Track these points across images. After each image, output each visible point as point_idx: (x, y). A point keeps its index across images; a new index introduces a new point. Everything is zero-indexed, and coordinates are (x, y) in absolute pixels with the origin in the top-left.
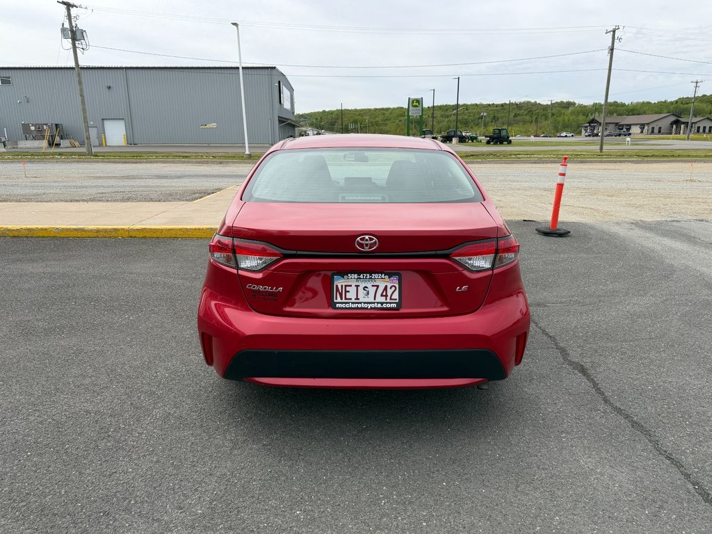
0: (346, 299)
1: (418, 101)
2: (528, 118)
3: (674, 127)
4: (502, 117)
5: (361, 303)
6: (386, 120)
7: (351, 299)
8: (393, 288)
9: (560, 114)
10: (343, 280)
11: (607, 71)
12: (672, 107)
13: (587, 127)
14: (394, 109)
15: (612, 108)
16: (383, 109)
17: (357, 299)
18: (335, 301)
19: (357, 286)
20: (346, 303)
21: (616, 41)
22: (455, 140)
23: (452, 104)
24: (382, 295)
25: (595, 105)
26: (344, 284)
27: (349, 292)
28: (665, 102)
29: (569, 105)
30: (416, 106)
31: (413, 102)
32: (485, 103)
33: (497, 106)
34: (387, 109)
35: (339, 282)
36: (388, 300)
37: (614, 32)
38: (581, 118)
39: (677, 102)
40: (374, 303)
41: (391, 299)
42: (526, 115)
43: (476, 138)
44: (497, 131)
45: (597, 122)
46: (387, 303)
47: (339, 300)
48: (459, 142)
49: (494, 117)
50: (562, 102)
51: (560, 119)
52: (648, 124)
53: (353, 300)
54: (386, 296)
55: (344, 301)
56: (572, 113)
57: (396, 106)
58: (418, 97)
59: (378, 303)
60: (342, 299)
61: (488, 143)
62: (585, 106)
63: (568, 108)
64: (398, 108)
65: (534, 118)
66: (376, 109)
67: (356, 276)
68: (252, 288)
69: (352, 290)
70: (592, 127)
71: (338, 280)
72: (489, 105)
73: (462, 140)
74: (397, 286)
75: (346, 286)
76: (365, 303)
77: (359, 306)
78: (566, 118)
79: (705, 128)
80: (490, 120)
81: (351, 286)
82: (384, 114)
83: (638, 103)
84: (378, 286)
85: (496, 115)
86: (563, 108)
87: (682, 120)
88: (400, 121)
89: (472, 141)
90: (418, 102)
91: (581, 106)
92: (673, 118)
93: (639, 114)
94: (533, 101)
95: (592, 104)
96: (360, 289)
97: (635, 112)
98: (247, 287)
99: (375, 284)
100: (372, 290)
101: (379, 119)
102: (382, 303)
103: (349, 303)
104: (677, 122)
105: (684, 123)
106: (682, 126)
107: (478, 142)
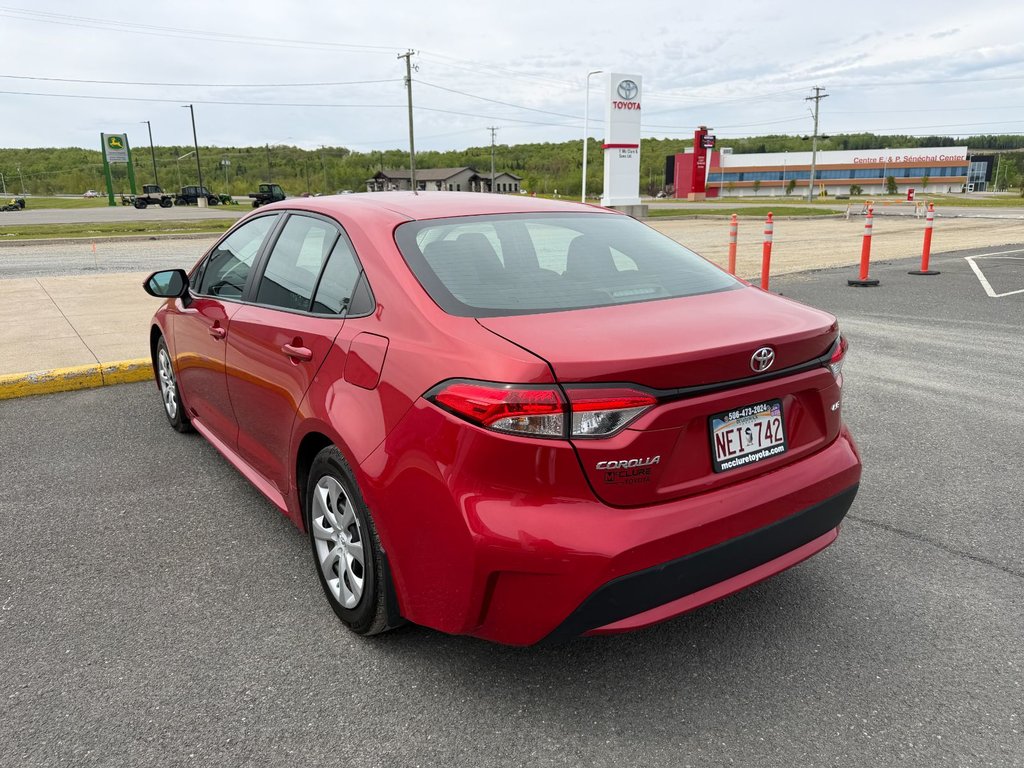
0: (730, 453)
1: (118, 139)
2: (289, 169)
3: (474, 184)
4: (251, 169)
5: (747, 455)
6: (53, 169)
7: (735, 452)
8: (777, 423)
9: (332, 166)
10: (724, 425)
11: (407, 109)
12: (463, 159)
13: (372, 183)
14: (63, 151)
15: (395, 158)
16: (41, 151)
17: (742, 450)
18: (719, 460)
19: (739, 430)
20: (731, 460)
21: (413, 70)
22: (201, 201)
23: (167, 146)
24: (767, 437)
25: (374, 153)
26: (725, 430)
27: (731, 441)
28: (454, 152)
29: (340, 153)
30: (116, 147)
31: (110, 140)
32: (220, 146)
33: (240, 151)
34: (51, 151)
35: (719, 430)
36: (774, 443)
37: (408, 57)
38: (361, 171)
39: (467, 153)
40: (760, 451)
41: (776, 440)
42: (285, 165)
43: (229, 199)
44: (266, 189)
45: (385, 177)
46: (774, 447)
47: (722, 458)
48: (209, 204)
49: (239, 167)
50: (331, 149)
51: (334, 172)
52: (444, 180)
53: (738, 454)
54: (771, 436)
55: (728, 457)
56: (349, 164)
57: (66, 146)
58: (119, 132)
59: (765, 449)
60: (725, 455)
61: (256, 205)
62: (362, 155)
63: (341, 156)
64: (71, 149)
65: (298, 169)
66: (29, 151)
67: (737, 414)
68: (608, 467)
69: (734, 436)
70: (380, 183)
71: (718, 424)
72: (228, 149)
73: (212, 201)
74: (779, 418)
75: (728, 432)
76: (752, 453)
77: (747, 459)
78: (342, 171)
79: (504, 185)
80: (234, 172)
81: (732, 431)
82: (46, 159)
83: (425, 153)
84: (760, 424)
85: (242, 164)
86: (334, 156)
87: (481, 175)
88: (81, 170)
89: (224, 203)
90: (119, 141)
91: (356, 154)
92: (470, 174)
93: (428, 168)
94: (291, 146)
95: (370, 152)
96: (743, 432)
97: (424, 164)
98: (598, 468)
99: (758, 421)
100: (755, 431)
101: (41, 166)
102: (769, 449)
103: (734, 459)
104: (475, 179)
105: (483, 180)
106: (482, 183)
107: (233, 204)
